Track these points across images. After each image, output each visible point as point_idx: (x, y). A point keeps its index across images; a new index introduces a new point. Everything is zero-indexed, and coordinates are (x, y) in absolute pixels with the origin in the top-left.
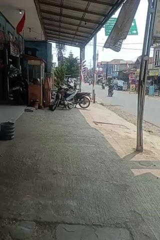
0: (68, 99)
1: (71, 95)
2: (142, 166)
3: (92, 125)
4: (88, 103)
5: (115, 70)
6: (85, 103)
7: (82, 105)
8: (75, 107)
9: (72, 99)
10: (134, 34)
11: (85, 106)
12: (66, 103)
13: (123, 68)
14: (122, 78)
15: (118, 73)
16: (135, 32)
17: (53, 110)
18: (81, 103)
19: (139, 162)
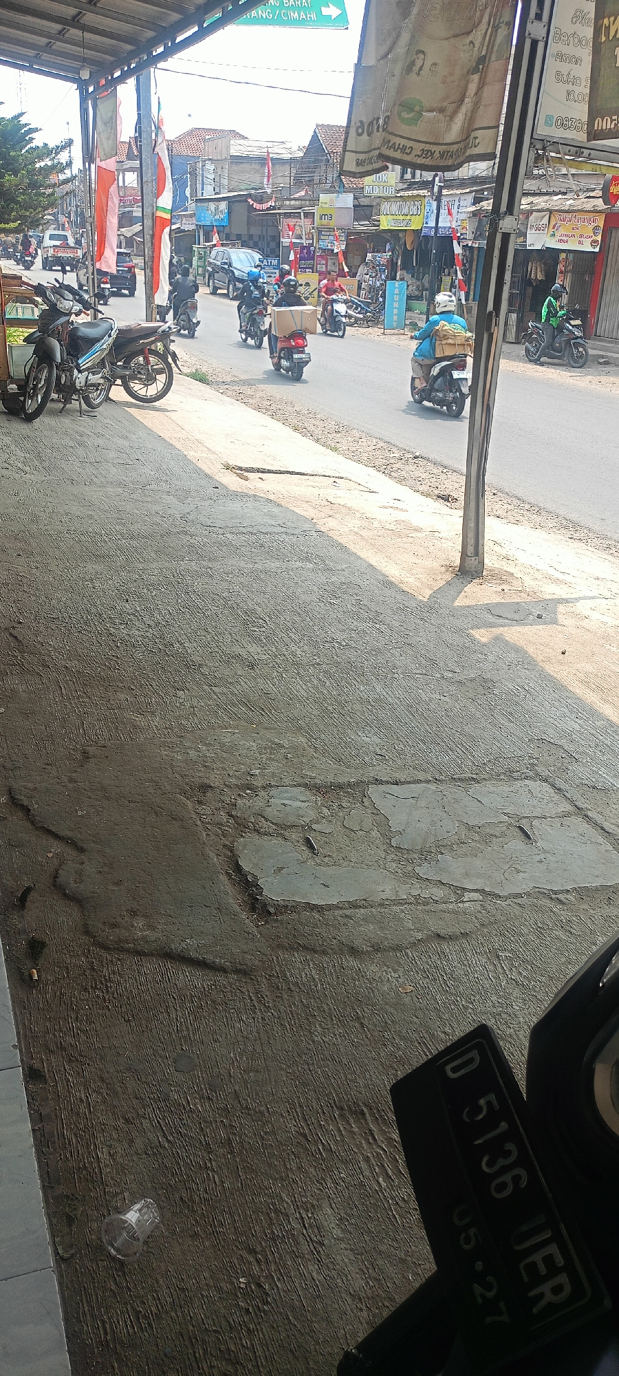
0: (85, 361)
1: (98, 340)
2: (501, 620)
3: (231, 481)
4: (162, 378)
5: (208, 192)
6: (150, 380)
7: (136, 386)
8: (108, 399)
9: (102, 364)
10: (327, 22)
11: (152, 390)
12: (80, 379)
13: (247, 181)
14: (244, 231)
15: (223, 206)
16: (332, 11)
17: (30, 418)
18: (133, 378)
19: (489, 609)
